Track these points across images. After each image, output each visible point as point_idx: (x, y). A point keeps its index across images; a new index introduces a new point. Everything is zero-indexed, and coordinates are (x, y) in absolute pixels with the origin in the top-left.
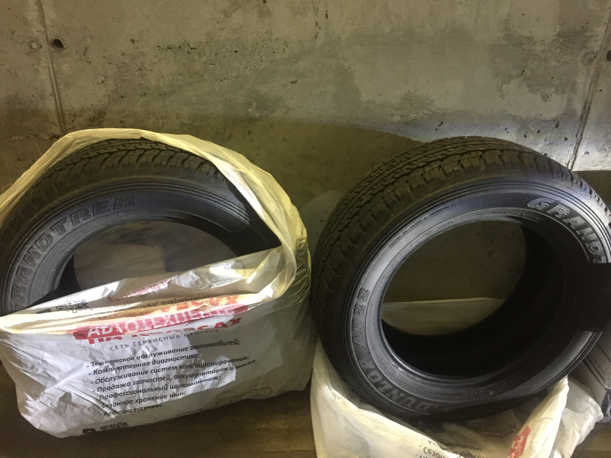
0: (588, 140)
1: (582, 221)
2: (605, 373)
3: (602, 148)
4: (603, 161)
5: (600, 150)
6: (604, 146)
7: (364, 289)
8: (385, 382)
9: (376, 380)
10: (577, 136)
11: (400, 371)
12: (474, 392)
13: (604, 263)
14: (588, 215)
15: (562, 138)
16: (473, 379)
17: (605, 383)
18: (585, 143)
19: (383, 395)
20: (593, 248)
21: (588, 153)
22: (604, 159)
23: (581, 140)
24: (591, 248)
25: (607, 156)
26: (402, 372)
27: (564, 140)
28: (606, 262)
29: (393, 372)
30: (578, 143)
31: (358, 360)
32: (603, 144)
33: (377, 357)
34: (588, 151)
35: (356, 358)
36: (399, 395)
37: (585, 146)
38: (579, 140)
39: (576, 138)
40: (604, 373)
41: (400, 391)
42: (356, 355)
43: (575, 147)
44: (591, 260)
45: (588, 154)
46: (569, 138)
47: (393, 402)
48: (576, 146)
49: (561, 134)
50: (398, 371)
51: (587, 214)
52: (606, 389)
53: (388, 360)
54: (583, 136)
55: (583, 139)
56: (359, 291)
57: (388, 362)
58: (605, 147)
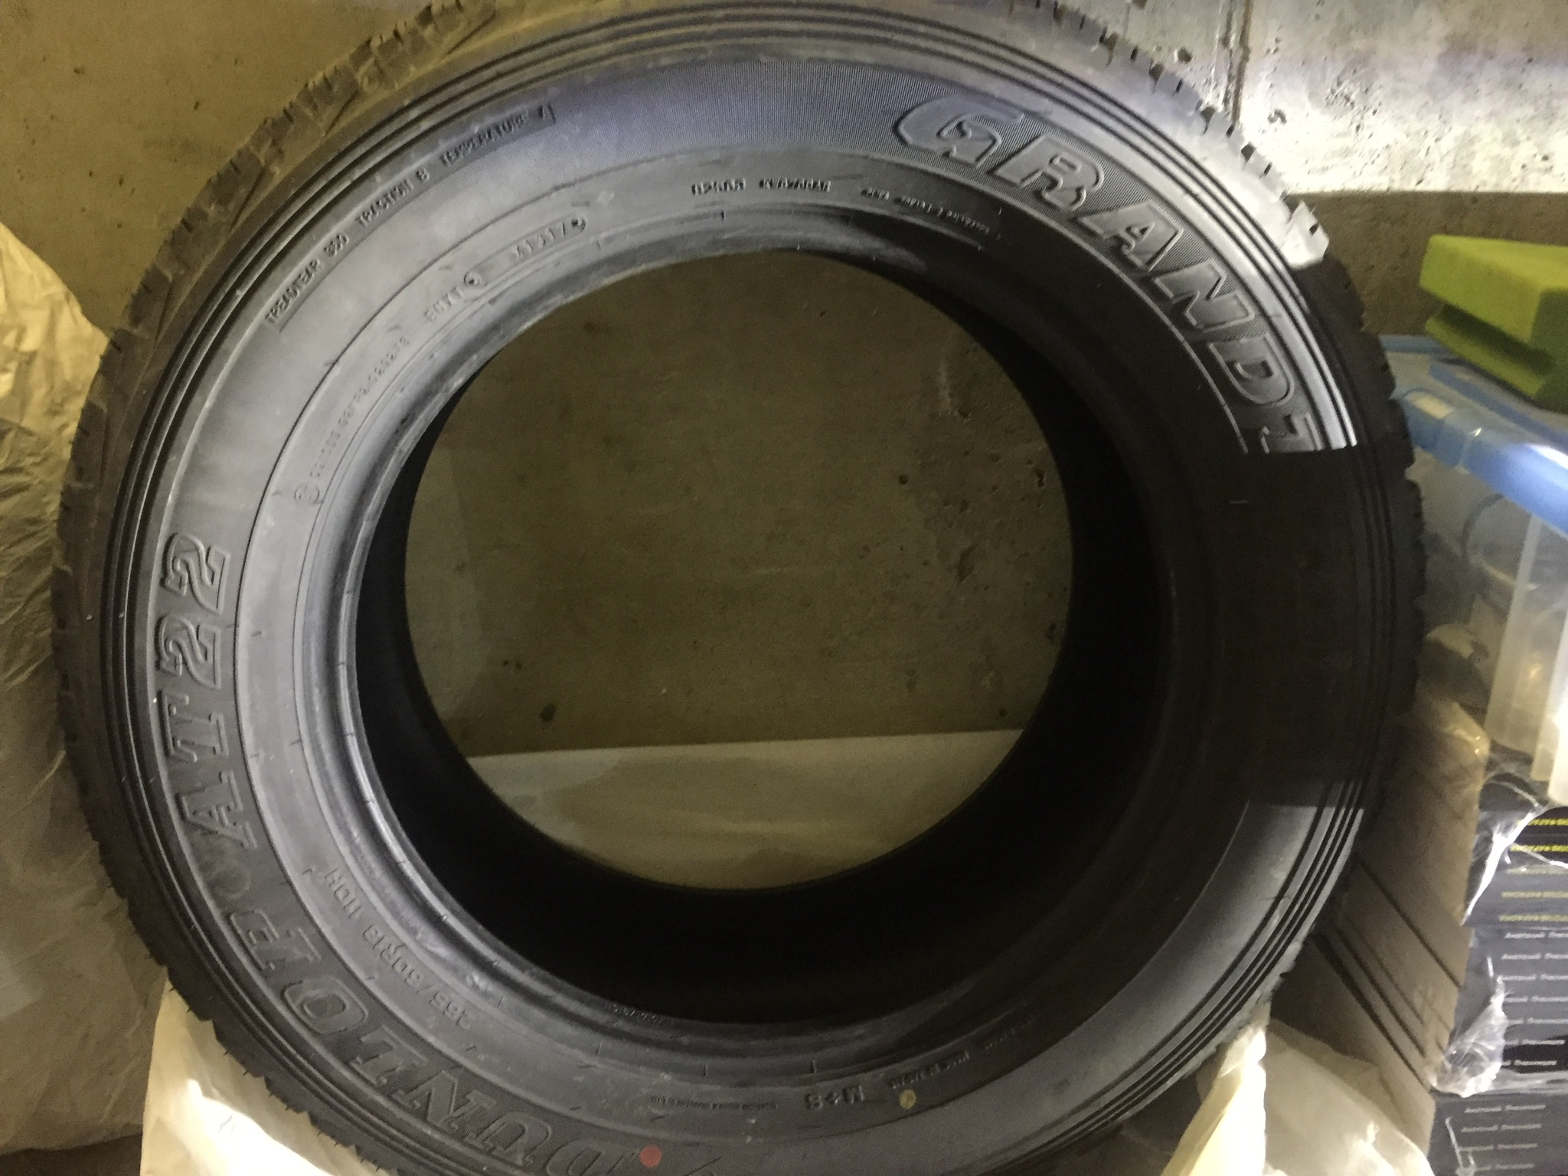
0: (1272, 59)
1: (1169, 224)
2: (1425, 1019)
3: (1333, 92)
4: (1346, 152)
5: (1329, 104)
6: (1339, 84)
7: (184, 538)
8: (387, 1034)
9: (339, 1022)
10: (1225, 41)
11: (475, 987)
12: (829, 1098)
13: (1311, 448)
14: (1195, 197)
15: (1170, 50)
16: (826, 1036)
17: (1429, 1063)
18: (1264, 75)
19: (381, 1100)
20: (1245, 367)
21: (1280, 115)
22: (1349, 141)
23: (1245, 58)
24: (1239, 367)
25: (1358, 127)
26: (485, 995)
27: (1176, 58)
28: (1320, 446)
29: (434, 989)
30: (1234, 72)
31: (227, 918)
32: (1334, 76)
33: (337, 908)
34: (1283, 107)
35: (211, 904)
36: (462, 1101)
37: (1264, 85)
38: (1237, 61)
39: (1226, 52)
40: (1419, 1016)
41: (470, 1080)
42: (211, 886)
43: (1227, 93)
44: (1252, 436)
45: (1283, 120)
46: (1196, 52)
47: (437, 1136)
48: (1232, 89)
49: (1163, 32)
50: (465, 991)
51: (1188, 191)
52: (1433, 1092)
53: (412, 932)
54: (1252, 43)
55: (1252, 57)
56: (160, 546)
57: (406, 938)
58: (1345, 88)
